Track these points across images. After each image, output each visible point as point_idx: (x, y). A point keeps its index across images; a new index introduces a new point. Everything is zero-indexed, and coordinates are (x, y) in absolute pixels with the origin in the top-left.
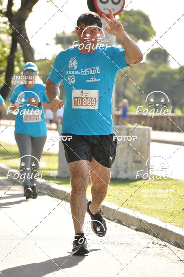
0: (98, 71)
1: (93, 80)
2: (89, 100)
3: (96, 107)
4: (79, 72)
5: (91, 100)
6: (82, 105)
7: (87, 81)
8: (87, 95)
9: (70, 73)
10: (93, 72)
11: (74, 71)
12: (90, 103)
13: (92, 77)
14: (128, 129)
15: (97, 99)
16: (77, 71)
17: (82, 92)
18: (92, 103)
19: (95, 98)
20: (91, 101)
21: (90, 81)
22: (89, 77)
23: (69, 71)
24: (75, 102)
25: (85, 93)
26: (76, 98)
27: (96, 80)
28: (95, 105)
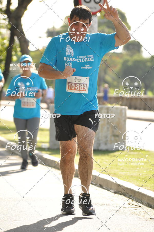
0: (92, 59)
1: (87, 67)
2: (82, 86)
3: (87, 92)
4: (76, 59)
5: (83, 85)
6: (75, 89)
7: (82, 68)
8: (80, 81)
9: (68, 60)
10: (88, 60)
11: (72, 58)
12: (83, 88)
13: (87, 65)
14: (108, 109)
15: (88, 85)
16: (74, 59)
17: (76, 78)
18: (84, 88)
19: (86, 84)
20: (83, 87)
21: (84, 68)
22: (84, 64)
23: (67, 58)
24: (69, 86)
25: (78, 80)
26: (70, 83)
27: (89, 68)
28: (85, 90)
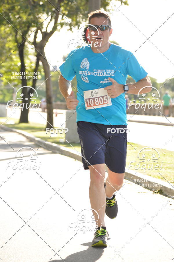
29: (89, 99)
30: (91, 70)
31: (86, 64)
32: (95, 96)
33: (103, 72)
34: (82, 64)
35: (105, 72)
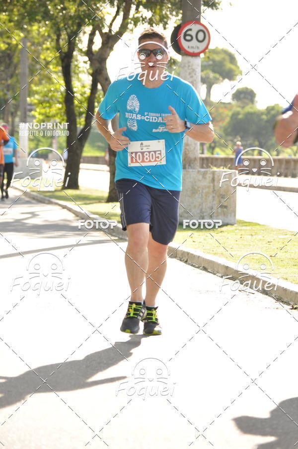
29: (136, 153)
30: (141, 112)
31: (134, 103)
32: (145, 149)
33: (158, 117)
34: (129, 103)
35: (161, 117)
